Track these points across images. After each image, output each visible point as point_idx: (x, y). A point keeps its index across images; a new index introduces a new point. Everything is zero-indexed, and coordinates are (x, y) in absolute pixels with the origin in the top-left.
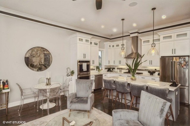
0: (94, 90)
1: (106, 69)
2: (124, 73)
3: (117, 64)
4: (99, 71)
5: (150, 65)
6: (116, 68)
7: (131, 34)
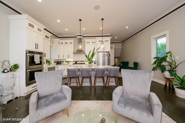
2: (73, 64)
3: (66, 58)
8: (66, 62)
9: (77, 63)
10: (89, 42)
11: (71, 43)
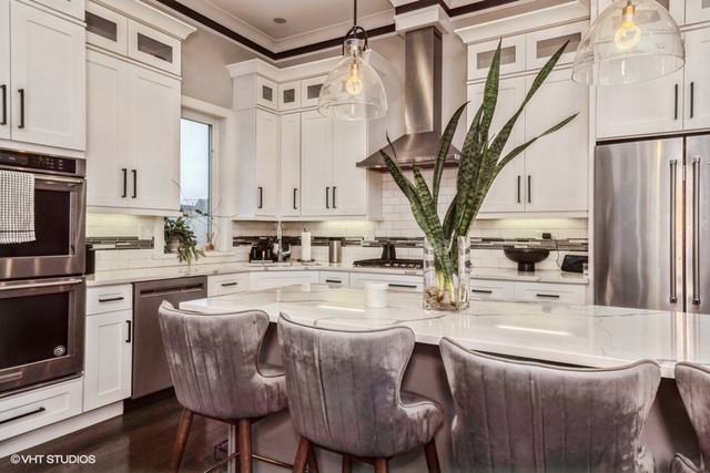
0: (127, 402)
1: (239, 242)
2: (356, 263)
3: (311, 208)
4: (183, 256)
5: (520, 207)
6: (306, 237)
7: (400, 10)
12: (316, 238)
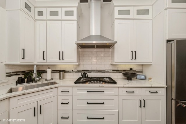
8: (54, 71)
9: (90, 75)
10: (128, 12)
11: (68, 13)
12: (53, 70)
